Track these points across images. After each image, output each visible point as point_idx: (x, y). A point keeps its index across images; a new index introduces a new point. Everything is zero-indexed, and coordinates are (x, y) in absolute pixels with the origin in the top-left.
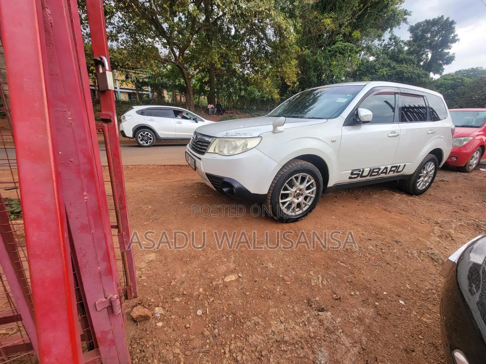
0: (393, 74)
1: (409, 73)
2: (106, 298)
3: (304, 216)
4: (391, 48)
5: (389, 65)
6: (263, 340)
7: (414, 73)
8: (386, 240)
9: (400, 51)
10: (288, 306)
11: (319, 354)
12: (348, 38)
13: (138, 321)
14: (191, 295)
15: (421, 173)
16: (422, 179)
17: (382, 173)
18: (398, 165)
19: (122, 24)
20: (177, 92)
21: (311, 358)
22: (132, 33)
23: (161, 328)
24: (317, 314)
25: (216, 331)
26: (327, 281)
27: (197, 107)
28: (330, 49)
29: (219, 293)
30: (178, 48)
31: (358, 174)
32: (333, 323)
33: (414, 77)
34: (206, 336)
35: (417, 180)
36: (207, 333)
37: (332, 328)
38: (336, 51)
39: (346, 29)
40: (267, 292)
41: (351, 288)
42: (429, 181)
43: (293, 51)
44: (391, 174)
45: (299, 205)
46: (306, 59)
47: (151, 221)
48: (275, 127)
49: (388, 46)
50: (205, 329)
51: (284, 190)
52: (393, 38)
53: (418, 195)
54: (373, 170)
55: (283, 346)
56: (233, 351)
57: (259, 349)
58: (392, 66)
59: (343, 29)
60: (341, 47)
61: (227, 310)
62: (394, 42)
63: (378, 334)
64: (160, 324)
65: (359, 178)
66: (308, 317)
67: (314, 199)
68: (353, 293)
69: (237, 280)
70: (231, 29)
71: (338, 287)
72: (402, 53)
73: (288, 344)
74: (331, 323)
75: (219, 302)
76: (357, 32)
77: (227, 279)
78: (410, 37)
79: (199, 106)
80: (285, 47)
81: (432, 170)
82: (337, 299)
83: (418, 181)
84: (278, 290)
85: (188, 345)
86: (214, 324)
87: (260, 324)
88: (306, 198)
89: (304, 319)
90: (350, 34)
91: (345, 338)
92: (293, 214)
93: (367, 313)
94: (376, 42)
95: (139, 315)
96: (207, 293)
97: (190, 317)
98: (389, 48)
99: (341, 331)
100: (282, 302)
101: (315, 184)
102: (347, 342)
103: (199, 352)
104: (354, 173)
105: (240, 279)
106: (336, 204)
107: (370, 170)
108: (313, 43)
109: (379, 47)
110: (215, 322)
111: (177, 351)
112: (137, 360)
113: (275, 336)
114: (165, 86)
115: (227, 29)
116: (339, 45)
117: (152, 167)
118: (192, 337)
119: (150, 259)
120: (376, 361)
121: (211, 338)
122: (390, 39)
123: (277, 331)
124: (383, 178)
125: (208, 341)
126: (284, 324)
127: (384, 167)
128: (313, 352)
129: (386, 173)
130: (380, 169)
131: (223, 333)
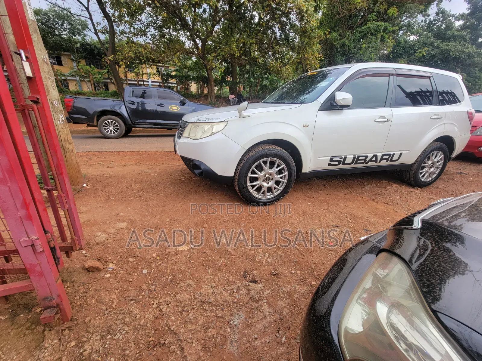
0: (436, 54)
1: (458, 52)
2: (29, 238)
3: (275, 200)
4: (438, 24)
5: (432, 44)
6: (189, 299)
7: (463, 52)
8: (355, 228)
9: (450, 27)
10: (224, 275)
11: (236, 317)
12: (382, 16)
13: (90, 271)
14: (144, 258)
15: (425, 163)
16: (426, 169)
17: (371, 160)
18: (392, 153)
19: (150, 19)
21: (227, 319)
22: (160, 28)
23: (108, 278)
24: (248, 284)
25: (154, 287)
26: (273, 259)
27: (219, 97)
28: (360, 30)
29: (169, 259)
30: (200, 39)
31: (339, 162)
32: (260, 294)
33: (463, 57)
34: (142, 290)
35: (419, 171)
36: (144, 287)
37: (257, 297)
38: (368, 33)
39: (381, 6)
40: (210, 262)
41: (294, 267)
42: (437, 172)
43: (316, 36)
44: (384, 163)
45: (270, 190)
46: (333, 43)
47: (135, 197)
48: (240, 112)
49: (433, 23)
50: (144, 285)
51: (252, 173)
52: (441, 12)
53: (422, 187)
54: (358, 157)
55: (205, 306)
56: (162, 303)
57: (183, 305)
58: (436, 45)
59: (378, 7)
60: (374, 27)
61: (169, 272)
62: (441, 17)
63: (302, 308)
64: (108, 276)
65: (341, 165)
66: (238, 286)
67: (287, 184)
68: (293, 272)
69: (189, 250)
70: (254, 16)
71: (281, 265)
72: (451, 30)
73: (210, 305)
74: (258, 294)
75: (165, 265)
76: (393, 9)
77: (180, 249)
78: (467, 9)
79: (221, 97)
80: (306, 32)
81: (441, 159)
82: (274, 275)
83: (421, 171)
84: (222, 261)
85: (125, 294)
86: (154, 282)
87: (192, 286)
88: (278, 183)
89: (234, 287)
90: (386, 11)
91: (266, 307)
92: (264, 198)
93: (299, 290)
94: (420, 18)
95: (91, 266)
96: (158, 258)
97: (136, 274)
98: (435, 24)
99: (266, 301)
100: (220, 271)
101: (286, 169)
102: (266, 310)
103: (132, 300)
104: (334, 159)
105: (192, 250)
106: (320, 192)
107: (354, 158)
108: (342, 25)
109: (423, 24)
110: (155, 280)
111: (114, 296)
112: (78, 297)
113: (201, 297)
115: (251, 16)
116: (371, 25)
117: (159, 153)
118: (130, 289)
119: (120, 227)
120: (288, 330)
121: (147, 292)
122: (437, 14)
123: (204, 293)
124: (372, 167)
125: (143, 293)
126: (214, 289)
127: (372, 155)
128: (231, 315)
129: (376, 161)
130: (367, 157)
131: (158, 289)
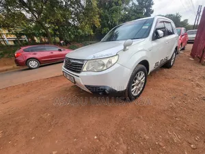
20: (42, 37)
28: (111, 9)
30: (37, 13)
52: (133, 4)
53: (171, 67)
54: (161, 61)
60: (115, 8)
78: (138, 3)
79: (56, 42)
90: (118, 2)
92: (137, 94)
101: (144, 75)
104: (156, 64)
114: (34, 35)
130: (163, 60)
